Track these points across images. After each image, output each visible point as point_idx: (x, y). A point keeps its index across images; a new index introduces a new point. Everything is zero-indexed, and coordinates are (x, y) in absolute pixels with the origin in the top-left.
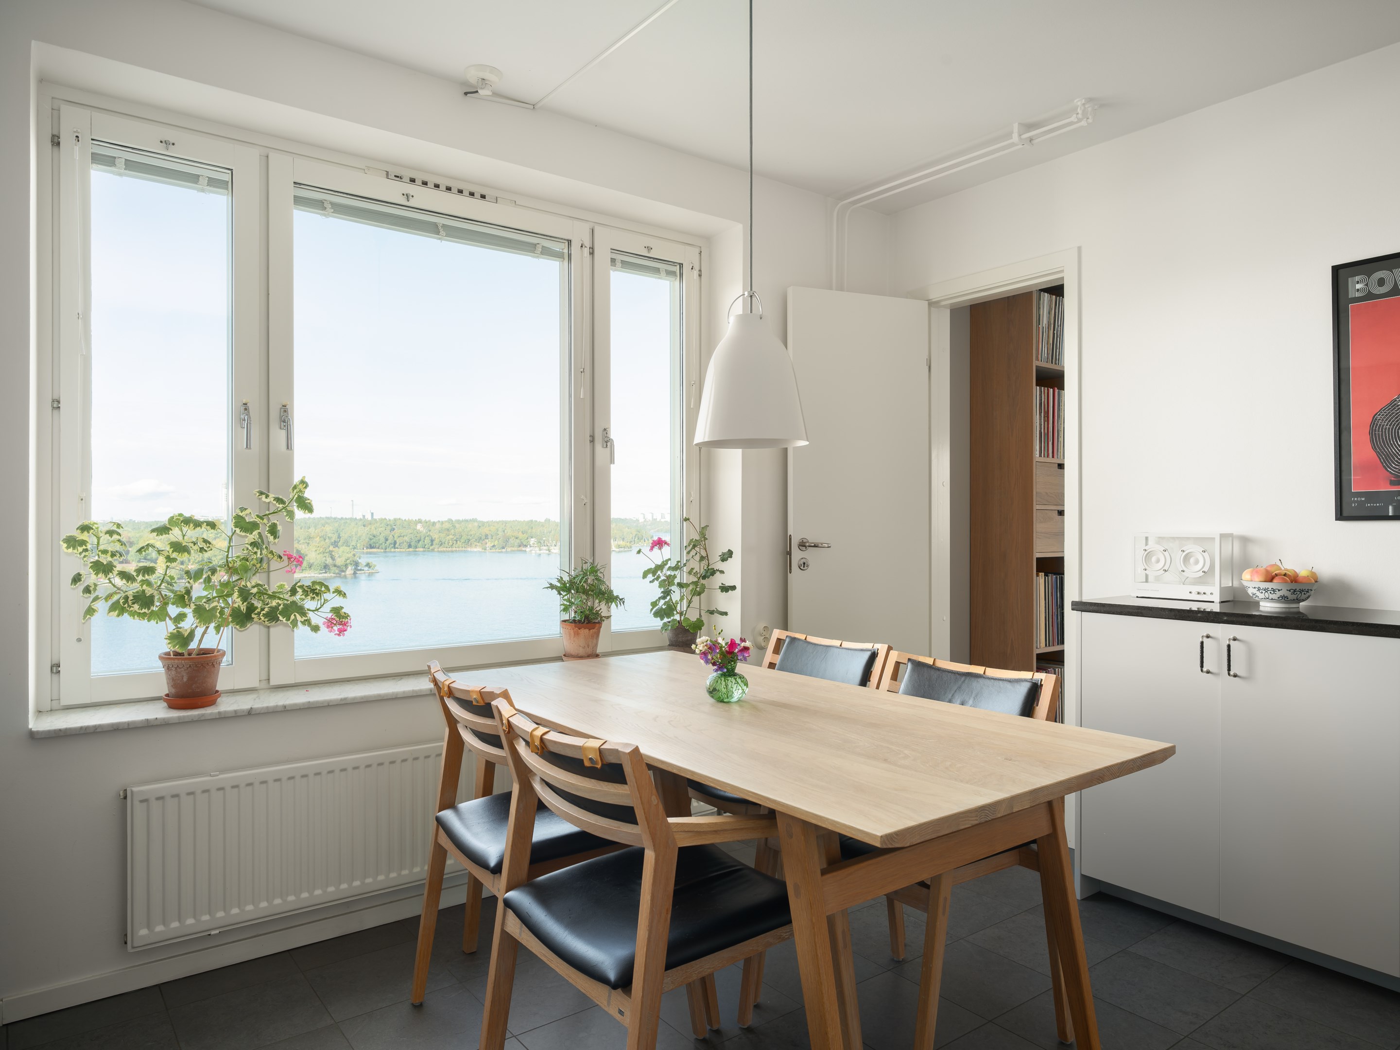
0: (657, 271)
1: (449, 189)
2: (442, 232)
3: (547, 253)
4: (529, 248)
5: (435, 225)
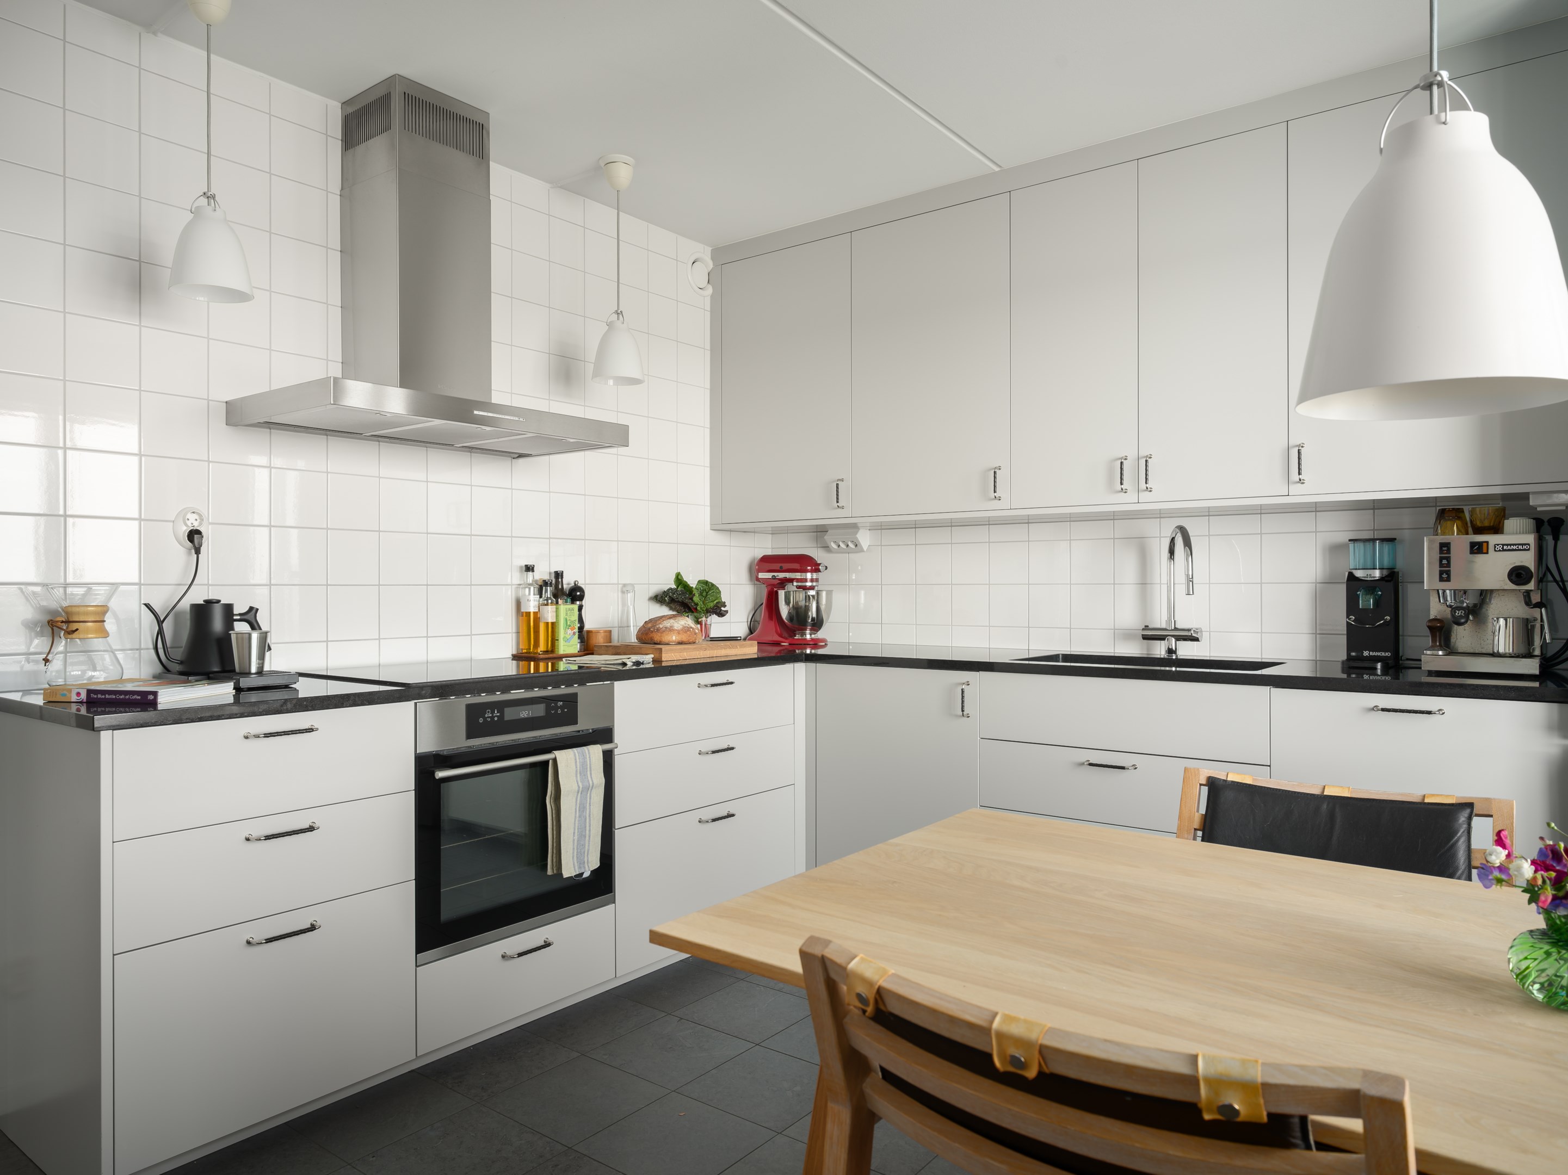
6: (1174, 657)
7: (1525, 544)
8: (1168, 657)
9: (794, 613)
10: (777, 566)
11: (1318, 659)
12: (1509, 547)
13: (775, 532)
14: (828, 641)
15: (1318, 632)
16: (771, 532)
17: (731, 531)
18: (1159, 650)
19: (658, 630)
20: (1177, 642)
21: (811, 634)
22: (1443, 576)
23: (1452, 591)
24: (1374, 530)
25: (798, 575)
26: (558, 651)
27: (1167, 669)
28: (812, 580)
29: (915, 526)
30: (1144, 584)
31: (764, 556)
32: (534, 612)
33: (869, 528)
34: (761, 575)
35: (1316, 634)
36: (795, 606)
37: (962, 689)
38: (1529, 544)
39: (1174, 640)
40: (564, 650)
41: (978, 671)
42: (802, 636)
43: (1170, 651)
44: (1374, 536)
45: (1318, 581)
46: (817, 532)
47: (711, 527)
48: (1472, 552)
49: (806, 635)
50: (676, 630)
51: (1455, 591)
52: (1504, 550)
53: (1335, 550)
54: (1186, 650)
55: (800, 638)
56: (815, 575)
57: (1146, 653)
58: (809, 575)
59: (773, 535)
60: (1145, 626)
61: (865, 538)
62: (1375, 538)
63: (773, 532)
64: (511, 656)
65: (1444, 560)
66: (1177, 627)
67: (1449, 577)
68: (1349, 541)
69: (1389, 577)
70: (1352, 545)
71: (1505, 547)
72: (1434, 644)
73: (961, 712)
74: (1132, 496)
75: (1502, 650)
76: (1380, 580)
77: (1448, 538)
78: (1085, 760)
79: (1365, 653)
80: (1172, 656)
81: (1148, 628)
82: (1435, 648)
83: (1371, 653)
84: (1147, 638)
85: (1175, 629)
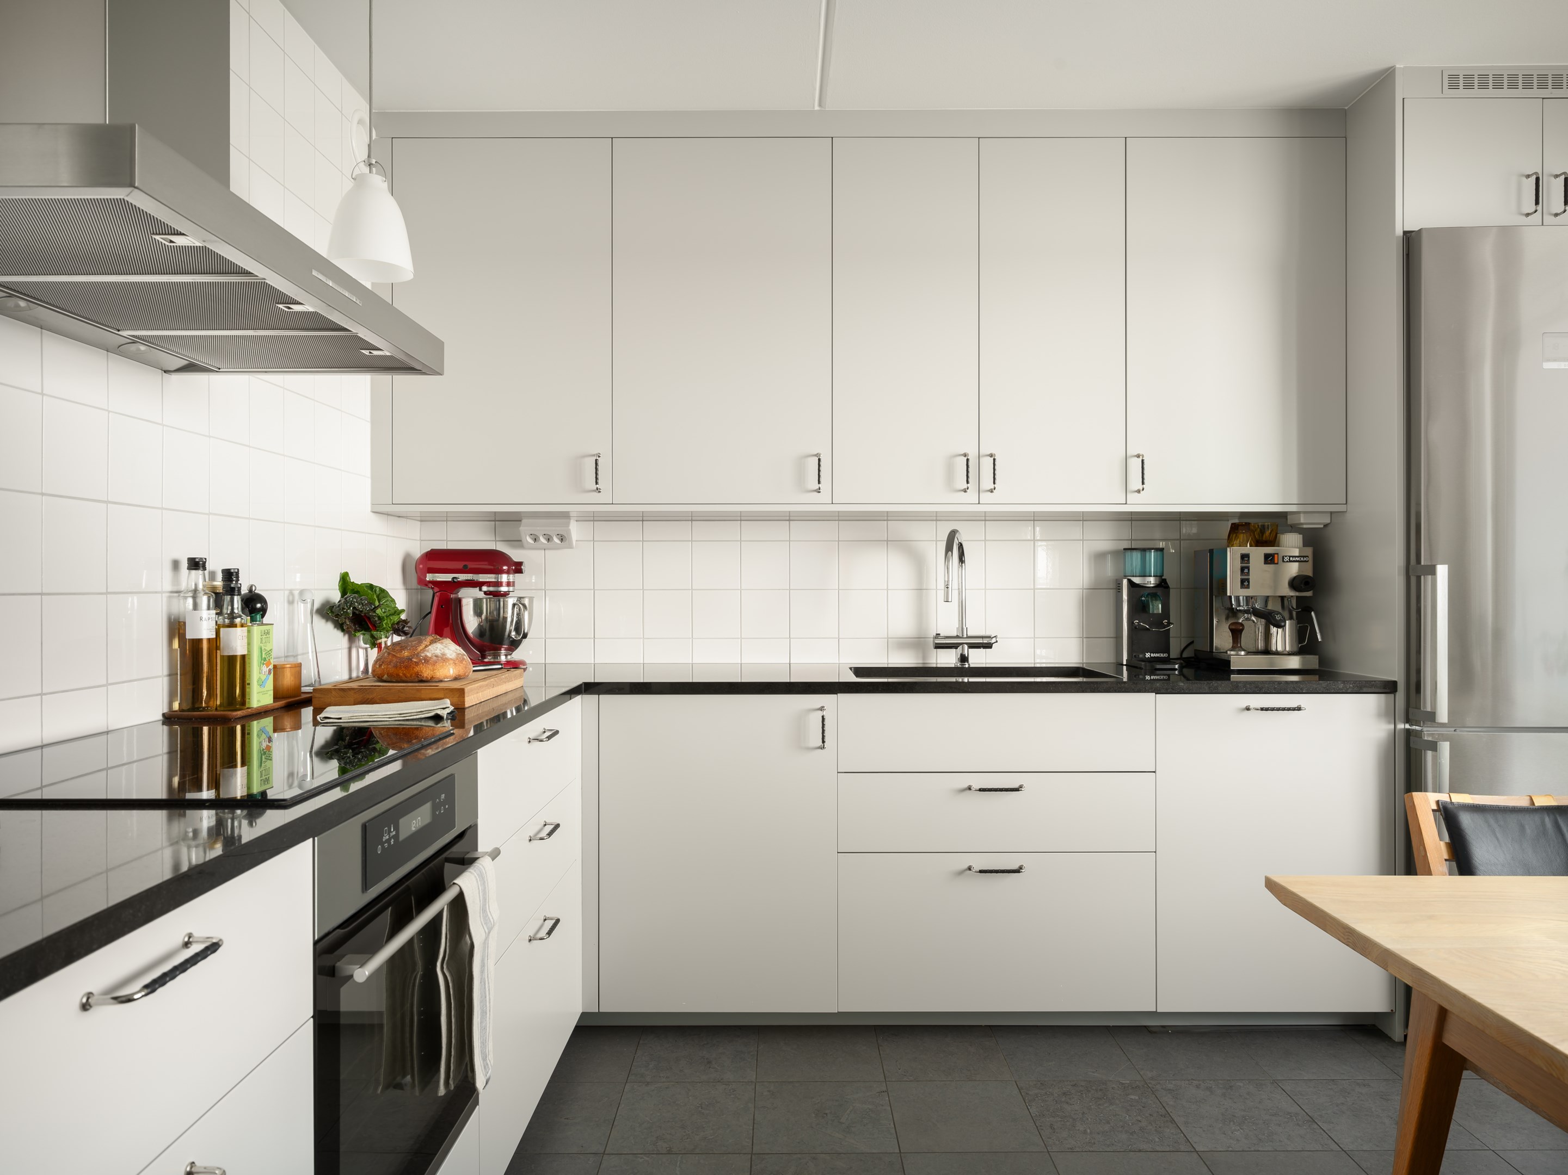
6: (967, 666)
7: (1306, 557)
8: (960, 666)
9: (487, 626)
10: (459, 565)
11: (1084, 661)
12: (1294, 559)
13: (425, 519)
14: (527, 662)
15: (1084, 636)
16: (419, 518)
17: (388, 514)
18: (948, 659)
19: (427, 660)
20: (969, 650)
21: (506, 655)
22: (1245, 583)
23: (1245, 597)
24: (1131, 540)
25: (490, 578)
26: (249, 703)
28: (508, 584)
29: (643, 518)
30: (920, 590)
31: (432, 550)
32: (209, 640)
33: (576, 518)
34: (429, 577)
35: (1083, 638)
36: (490, 618)
37: (823, 717)
38: (1308, 557)
39: (966, 647)
40: (259, 701)
41: (836, 693)
42: (494, 658)
43: (964, 659)
44: (1128, 546)
45: (1084, 587)
46: (495, 521)
47: (372, 508)
48: (1266, 562)
49: (500, 656)
50: (451, 659)
51: (1247, 597)
52: (1290, 561)
53: (1099, 557)
54: (978, 658)
55: (492, 660)
56: (511, 577)
57: (921, 662)
58: (504, 578)
59: (422, 523)
60: (937, 634)
61: (575, 530)
62: (1133, 547)
63: (423, 519)
64: (161, 718)
65: (1244, 570)
66: (969, 634)
67: (1249, 584)
68: (1125, 549)
69: (1163, 584)
70: (1128, 553)
71: (1291, 559)
72: (1235, 645)
73: (820, 743)
74: (972, 496)
75: (1280, 649)
76: (1157, 586)
77: (1247, 549)
78: (966, 786)
79: (1147, 654)
80: (964, 666)
81: (941, 635)
82: (1237, 649)
83: (1152, 655)
84: (938, 646)
85: (968, 637)
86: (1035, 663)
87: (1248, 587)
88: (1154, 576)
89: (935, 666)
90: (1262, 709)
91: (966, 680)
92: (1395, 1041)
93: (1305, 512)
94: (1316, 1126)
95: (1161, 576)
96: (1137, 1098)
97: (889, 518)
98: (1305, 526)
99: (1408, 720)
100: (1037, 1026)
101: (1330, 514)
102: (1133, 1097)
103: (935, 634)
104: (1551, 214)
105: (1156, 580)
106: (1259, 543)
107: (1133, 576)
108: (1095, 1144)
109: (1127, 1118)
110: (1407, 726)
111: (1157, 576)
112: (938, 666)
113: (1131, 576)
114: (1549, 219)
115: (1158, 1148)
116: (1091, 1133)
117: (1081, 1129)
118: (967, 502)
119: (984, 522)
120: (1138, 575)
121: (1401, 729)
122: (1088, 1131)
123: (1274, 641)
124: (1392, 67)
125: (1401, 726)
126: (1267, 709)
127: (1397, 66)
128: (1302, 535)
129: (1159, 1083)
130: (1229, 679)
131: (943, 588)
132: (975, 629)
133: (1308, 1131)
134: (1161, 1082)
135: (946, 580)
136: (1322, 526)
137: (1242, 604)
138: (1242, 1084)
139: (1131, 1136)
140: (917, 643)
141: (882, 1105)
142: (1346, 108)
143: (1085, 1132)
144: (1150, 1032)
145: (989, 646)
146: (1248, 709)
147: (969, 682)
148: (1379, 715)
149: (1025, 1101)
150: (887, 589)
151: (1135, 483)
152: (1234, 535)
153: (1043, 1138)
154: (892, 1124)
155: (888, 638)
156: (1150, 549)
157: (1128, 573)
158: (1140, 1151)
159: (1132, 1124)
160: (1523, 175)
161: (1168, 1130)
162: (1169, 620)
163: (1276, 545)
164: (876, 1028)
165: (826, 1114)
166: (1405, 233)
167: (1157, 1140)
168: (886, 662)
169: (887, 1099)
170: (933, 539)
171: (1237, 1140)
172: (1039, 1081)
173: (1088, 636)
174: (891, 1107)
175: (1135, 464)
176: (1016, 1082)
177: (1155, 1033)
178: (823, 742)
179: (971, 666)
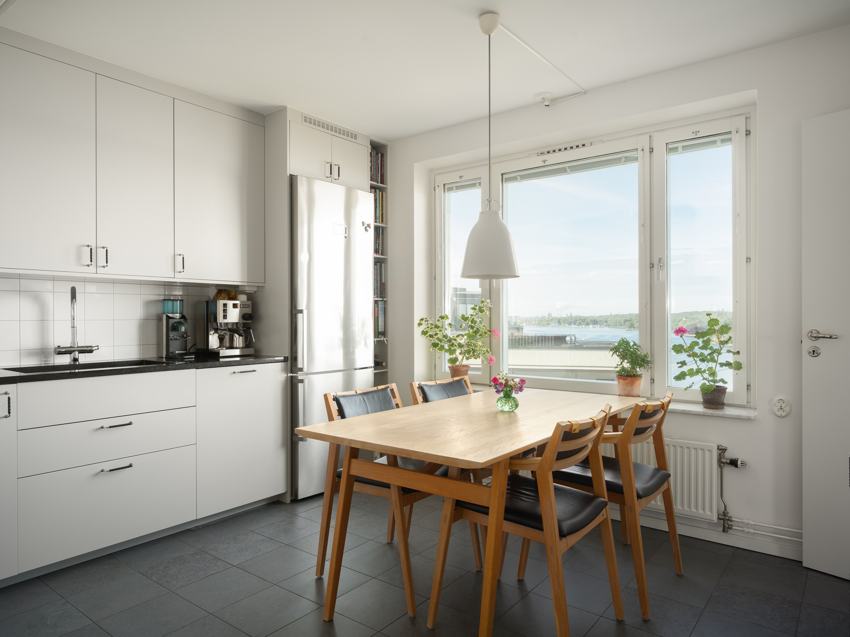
0: (715, 142)
1: (566, 149)
2: (569, 171)
3: (628, 160)
4: (617, 161)
5: (564, 168)
6: (77, 363)
8: (73, 364)
11: (141, 357)
15: (141, 344)
18: (65, 360)
20: (79, 354)
22: (224, 317)
24: (165, 295)
27: (73, 371)
30: (42, 320)
35: (140, 345)
37: (8, 397)
38: (249, 305)
39: (77, 352)
41: (16, 383)
43: (75, 359)
44: (165, 298)
45: (141, 319)
48: (234, 308)
51: (224, 323)
53: (149, 303)
54: (83, 359)
60: (58, 346)
62: (168, 299)
65: (225, 311)
66: (79, 345)
67: (227, 317)
68: (163, 300)
69: (183, 317)
70: (166, 302)
71: (243, 306)
72: (221, 345)
73: (7, 414)
74: (92, 269)
75: (238, 346)
76: (181, 318)
77: (225, 302)
78: (100, 426)
79: (177, 352)
80: (76, 364)
81: (61, 347)
82: (222, 347)
83: (179, 352)
84: (60, 353)
85: (78, 347)
86: (114, 360)
87: (226, 318)
88: (179, 313)
89: (52, 365)
90: (241, 372)
91: (77, 371)
92: (287, 503)
93: (248, 286)
94: (273, 541)
95: (182, 313)
96: (200, 557)
97: (21, 277)
98: (247, 292)
99: (292, 372)
100: (135, 546)
101: (257, 287)
102: (198, 557)
103: (57, 346)
104: (334, 179)
105: (180, 316)
106: (231, 299)
107: (168, 313)
108: (191, 580)
109: (200, 565)
110: (291, 375)
111: (180, 313)
112: (55, 365)
113: (167, 313)
114: (333, 180)
115: (219, 571)
116: (187, 577)
117: (181, 577)
118: (90, 272)
119: (84, 282)
120: (171, 312)
121: (289, 376)
122: (185, 577)
123: (235, 343)
124: (286, 106)
125: (289, 375)
126: (243, 372)
127: (288, 106)
128: (246, 296)
129: (206, 548)
130: (219, 360)
131: (70, 319)
132: (82, 342)
133: (271, 543)
134: (207, 547)
135: (73, 315)
136: (254, 292)
137: (223, 326)
138: (240, 537)
139: (205, 571)
140: (43, 352)
141: (69, 608)
142: (265, 115)
143: (184, 578)
144: (191, 531)
145: (91, 351)
146: (234, 373)
147: (79, 372)
148: (282, 371)
149: (148, 578)
150: (20, 321)
151: (179, 267)
152: (219, 295)
153: (166, 587)
154: (81, 613)
155: (20, 350)
156: (177, 300)
157: (166, 311)
158: (212, 575)
159: (203, 567)
160: (326, 162)
161: (219, 563)
162: (187, 334)
163: (236, 299)
164: (38, 578)
165: (36, 625)
166: (290, 175)
167: (217, 568)
168: (19, 365)
169: (70, 605)
170: (51, 291)
171: (248, 556)
172: (150, 567)
173: (143, 343)
174: (75, 607)
175: (179, 259)
176: (138, 572)
177: (194, 530)
178: (9, 413)
179: (80, 363)
